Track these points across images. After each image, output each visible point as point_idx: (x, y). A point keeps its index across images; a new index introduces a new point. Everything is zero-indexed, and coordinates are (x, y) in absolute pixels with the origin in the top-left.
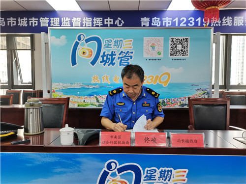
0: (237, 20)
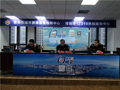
0: (97, 23)
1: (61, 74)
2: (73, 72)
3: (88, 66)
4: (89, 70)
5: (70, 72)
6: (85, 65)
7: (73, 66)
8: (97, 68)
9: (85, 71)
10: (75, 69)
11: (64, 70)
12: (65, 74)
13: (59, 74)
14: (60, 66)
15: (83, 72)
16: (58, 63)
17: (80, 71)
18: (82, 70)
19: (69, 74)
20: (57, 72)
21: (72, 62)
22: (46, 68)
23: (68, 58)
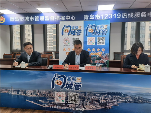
0: (136, 14)
1: (58, 107)
2: (81, 105)
3: (110, 96)
4: (112, 103)
5: (76, 104)
6: (105, 94)
7: (81, 93)
8: (129, 100)
9: (105, 105)
10: (84, 99)
11: (65, 100)
12: (65, 108)
13: (55, 107)
14: (56, 93)
15: (100, 107)
16: (53, 87)
17: (94, 104)
18: (98, 101)
19: (73, 109)
20: (52, 103)
21: (79, 87)
22: (31, 95)
23: (71, 79)
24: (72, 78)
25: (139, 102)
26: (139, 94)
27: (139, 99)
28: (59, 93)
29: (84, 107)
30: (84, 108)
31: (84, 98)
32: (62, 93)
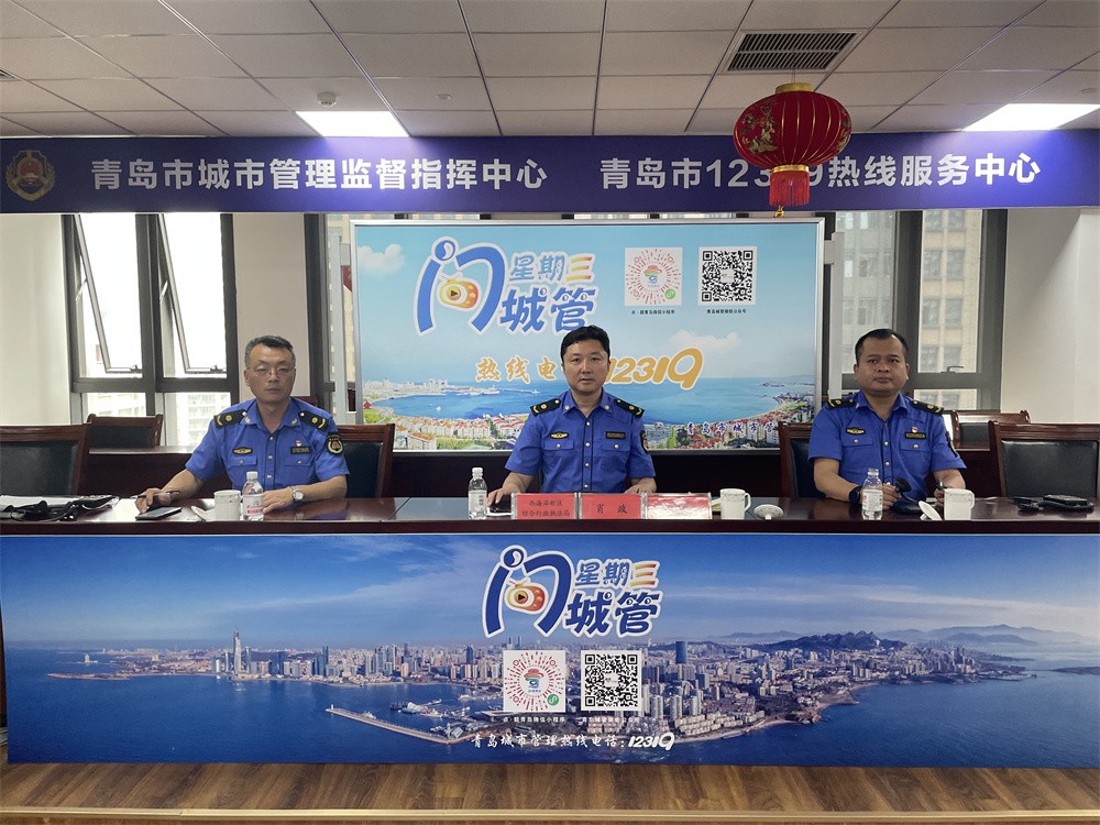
0: (911, 166)
1: (522, 740)
2: (659, 715)
3: (813, 656)
4: (826, 690)
5: (628, 715)
6: (786, 645)
7: (655, 650)
8: (909, 669)
9: (787, 704)
10: (671, 681)
12: (566, 740)
13: (507, 740)
15: (760, 722)
16: (493, 625)
17: (728, 706)
18: (752, 690)
19: (612, 741)
20: (486, 718)
21: (645, 615)
22: (359, 680)
23: (601, 572)
24: (603, 566)
25: (960, 675)
26: (962, 635)
27: (959, 660)
28: (532, 658)
29: (671, 724)
30: (677, 732)
31: (675, 676)
32: (547, 653)
